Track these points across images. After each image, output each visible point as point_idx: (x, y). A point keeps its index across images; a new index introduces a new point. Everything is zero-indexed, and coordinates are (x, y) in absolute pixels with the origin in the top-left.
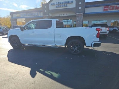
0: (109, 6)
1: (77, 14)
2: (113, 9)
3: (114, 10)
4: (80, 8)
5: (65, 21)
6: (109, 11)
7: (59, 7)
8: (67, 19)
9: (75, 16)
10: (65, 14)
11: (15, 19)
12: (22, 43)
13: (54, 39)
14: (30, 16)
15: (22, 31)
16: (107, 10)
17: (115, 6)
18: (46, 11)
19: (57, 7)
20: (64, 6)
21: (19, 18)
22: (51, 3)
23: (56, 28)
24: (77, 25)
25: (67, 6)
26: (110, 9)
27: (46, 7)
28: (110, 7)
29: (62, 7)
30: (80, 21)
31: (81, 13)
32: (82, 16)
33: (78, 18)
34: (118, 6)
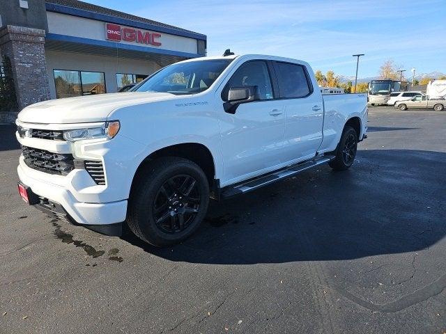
0: (122, 27)
2: (131, 39)
3: (134, 44)
4: (24, 5)
6: (122, 42)
16: (118, 38)
17: (136, 29)
26: (126, 39)
28: (125, 30)
30: (36, 66)
31: (32, 30)
32: (41, 43)
33: (24, 50)
34: (143, 32)
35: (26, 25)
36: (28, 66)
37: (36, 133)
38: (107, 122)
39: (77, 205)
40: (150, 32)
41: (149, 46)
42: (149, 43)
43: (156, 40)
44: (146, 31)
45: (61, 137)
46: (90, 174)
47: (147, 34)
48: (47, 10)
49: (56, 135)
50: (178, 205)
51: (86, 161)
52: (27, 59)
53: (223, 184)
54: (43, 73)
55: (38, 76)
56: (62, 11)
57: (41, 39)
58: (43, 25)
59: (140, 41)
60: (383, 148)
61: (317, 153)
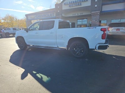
1: (93, 12)
4: (96, 6)
5: (81, 20)
7: (72, 7)
8: (82, 19)
9: (90, 15)
10: (79, 14)
11: (30, 21)
12: (27, 44)
13: (56, 40)
14: (44, 17)
15: (27, 32)
18: (59, 11)
19: (70, 6)
20: (78, 4)
21: (34, 19)
22: (65, 2)
23: (59, 28)
24: (92, 25)
25: (81, 5)
27: (59, 7)
29: (76, 6)
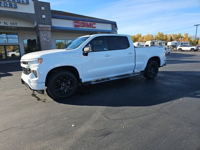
0: (80, 22)
2: (84, 26)
6: (80, 28)
16: (78, 26)
17: (86, 22)
26: (82, 26)
28: (81, 23)
30: (47, 39)
31: (47, 26)
32: (50, 30)
33: (44, 33)
34: (88, 23)
35: (45, 24)
36: (45, 39)
37: (25, 63)
38: (39, 59)
39: (31, 84)
40: (92, 23)
41: (91, 28)
42: (91, 27)
43: (94, 26)
44: (90, 22)
45: (27, 64)
46: (35, 74)
47: (90, 24)
48: (52, 18)
49: (27, 63)
50: (65, 86)
51: (33, 71)
52: (44, 37)
53: (83, 81)
54: (50, 42)
55: (48, 43)
56: (58, 17)
57: (50, 29)
58: (50, 24)
59: (87, 27)
60: (184, 70)
61: (134, 71)
